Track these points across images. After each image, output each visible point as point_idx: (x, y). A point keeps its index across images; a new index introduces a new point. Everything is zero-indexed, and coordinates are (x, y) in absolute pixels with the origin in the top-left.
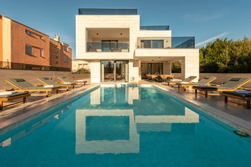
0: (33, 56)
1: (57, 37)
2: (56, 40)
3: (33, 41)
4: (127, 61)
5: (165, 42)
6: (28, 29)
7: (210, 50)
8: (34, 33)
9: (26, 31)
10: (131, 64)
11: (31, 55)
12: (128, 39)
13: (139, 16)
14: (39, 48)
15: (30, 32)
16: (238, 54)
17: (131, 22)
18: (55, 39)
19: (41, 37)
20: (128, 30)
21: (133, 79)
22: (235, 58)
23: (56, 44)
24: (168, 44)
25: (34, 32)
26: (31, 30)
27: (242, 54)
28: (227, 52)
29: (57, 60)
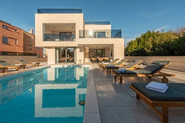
0: (9, 45)
1: (31, 30)
2: (31, 32)
3: (8, 34)
4: (75, 48)
5: (106, 34)
6: (4, 24)
7: (142, 39)
8: (9, 28)
9: (3, 26)
10: (78, 50)
11: (7, 44)
12: (75, 31)
13: (82, 14)
14: (14, 39)
15: (7, 27)
16: (157, 42)
17: (77, 19)
18: (29, 32)
19: (16, 30)
20: (74, 24)
21: (80, 60)
22: (155, 44)
23: (30, 35)
24: (109, 35)
25: (10, 26)
26: (8, 25)
27: (160, 42)
28: (151, 41)
29: (31, 47)
